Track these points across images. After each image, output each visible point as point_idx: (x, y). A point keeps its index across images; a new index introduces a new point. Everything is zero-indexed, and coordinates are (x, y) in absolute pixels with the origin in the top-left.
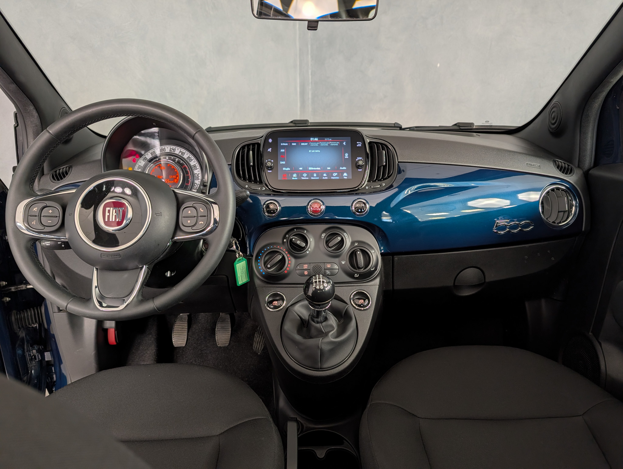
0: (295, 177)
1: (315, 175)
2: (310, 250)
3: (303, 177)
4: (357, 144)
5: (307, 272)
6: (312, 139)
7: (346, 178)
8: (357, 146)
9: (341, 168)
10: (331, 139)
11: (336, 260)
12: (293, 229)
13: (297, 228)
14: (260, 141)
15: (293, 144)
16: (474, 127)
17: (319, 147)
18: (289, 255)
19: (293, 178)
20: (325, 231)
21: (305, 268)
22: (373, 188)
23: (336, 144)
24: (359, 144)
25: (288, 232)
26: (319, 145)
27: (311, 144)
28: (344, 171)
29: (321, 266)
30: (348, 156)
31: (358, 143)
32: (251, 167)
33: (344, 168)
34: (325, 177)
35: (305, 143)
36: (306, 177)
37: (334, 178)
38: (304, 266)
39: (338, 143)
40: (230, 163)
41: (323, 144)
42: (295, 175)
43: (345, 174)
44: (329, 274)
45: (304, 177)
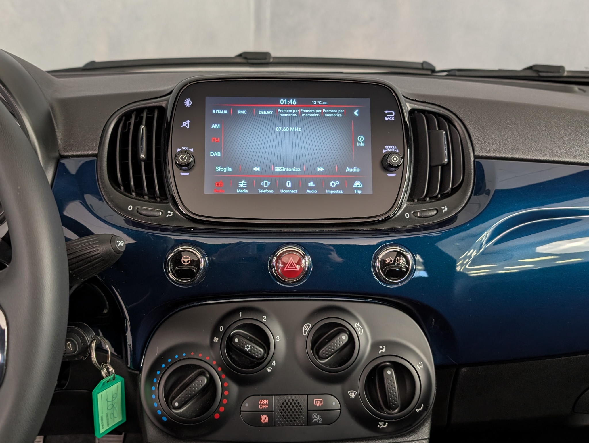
0: (242, 189)
1: (289, 184)
2: (274, 364)
3: (263, 188)
4: (386, 115)
5: (266, 417)
6: (282, 101)
7: (359, 192)
8: (386, 118)
9: (348, 169)
10: (325, 103)
11: (337, 388)
12: (235, 312)
13: (244, 309)
14: (165, 102)
15: (240, 112)
16: (565, 74)
17: (299, 119)
18: (224, 376)
19: (239, 191)
20: (309, 318)
21: (263, 407)
22: (420, 217)
23: (338, 113)
24: (390, 117)
25: (223, 320)
26: (299, 114)
27: (280, 113)
28: (355, 177)
29: (301, 404)
30: (363, 142)
31: (386, 112)
32: (143, 163)
33: (356, 170)
34: (311, 188)
35: (267, 110)
36: (268, 188)
37: (331, 192)
38: (260, 402)
39: (342, 111)
40: (95, 152)
41: (308, 113)
42: (242, 184)
43: (358, 184)
44: (319, 421)
45: (265, 189)
